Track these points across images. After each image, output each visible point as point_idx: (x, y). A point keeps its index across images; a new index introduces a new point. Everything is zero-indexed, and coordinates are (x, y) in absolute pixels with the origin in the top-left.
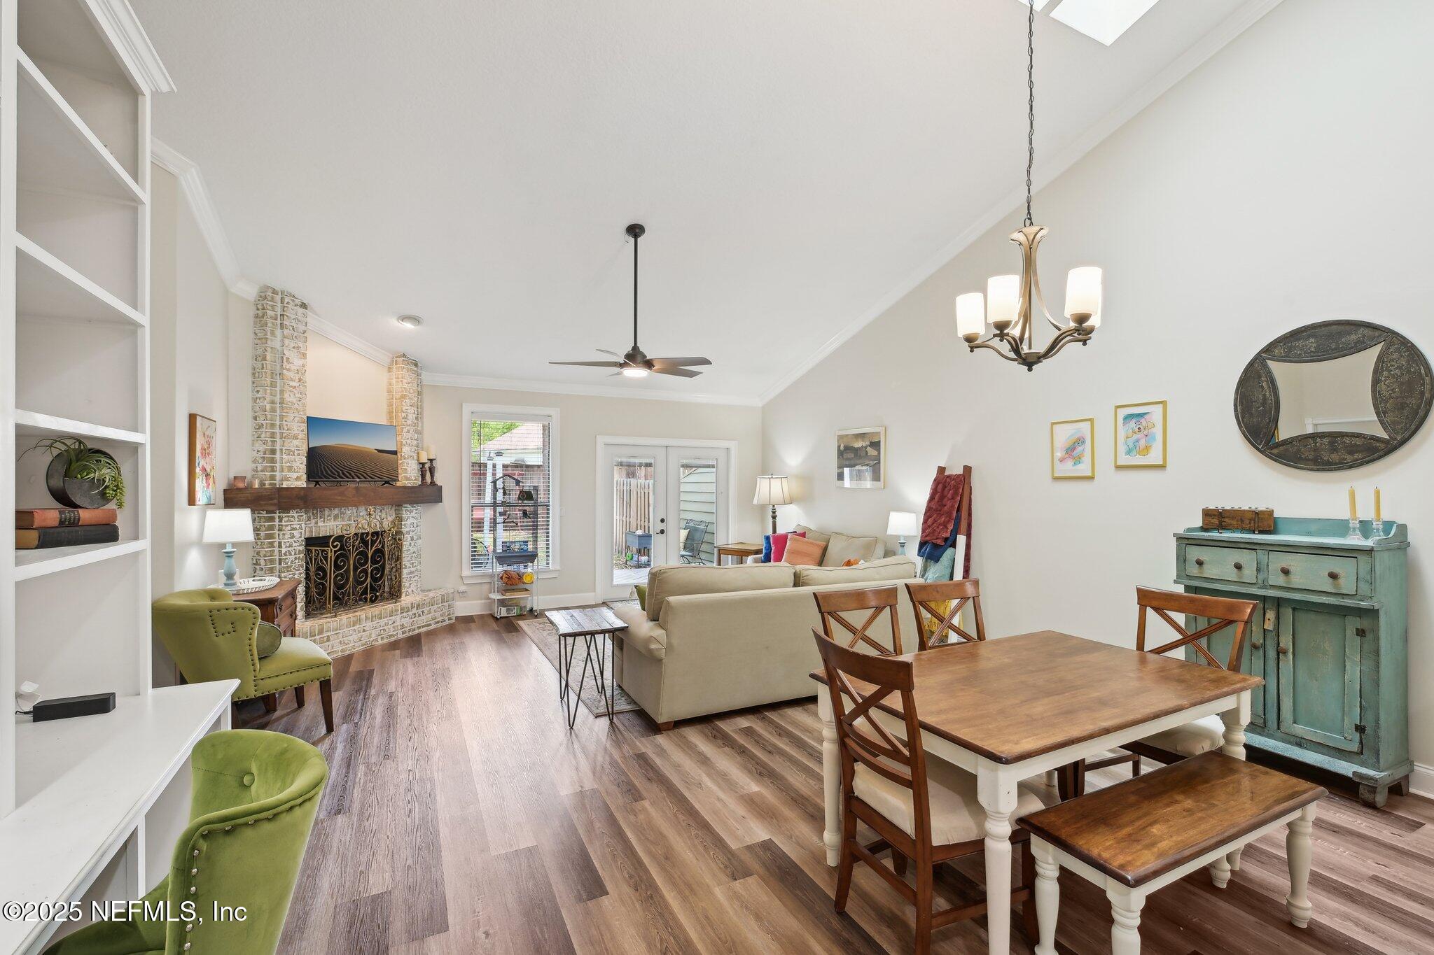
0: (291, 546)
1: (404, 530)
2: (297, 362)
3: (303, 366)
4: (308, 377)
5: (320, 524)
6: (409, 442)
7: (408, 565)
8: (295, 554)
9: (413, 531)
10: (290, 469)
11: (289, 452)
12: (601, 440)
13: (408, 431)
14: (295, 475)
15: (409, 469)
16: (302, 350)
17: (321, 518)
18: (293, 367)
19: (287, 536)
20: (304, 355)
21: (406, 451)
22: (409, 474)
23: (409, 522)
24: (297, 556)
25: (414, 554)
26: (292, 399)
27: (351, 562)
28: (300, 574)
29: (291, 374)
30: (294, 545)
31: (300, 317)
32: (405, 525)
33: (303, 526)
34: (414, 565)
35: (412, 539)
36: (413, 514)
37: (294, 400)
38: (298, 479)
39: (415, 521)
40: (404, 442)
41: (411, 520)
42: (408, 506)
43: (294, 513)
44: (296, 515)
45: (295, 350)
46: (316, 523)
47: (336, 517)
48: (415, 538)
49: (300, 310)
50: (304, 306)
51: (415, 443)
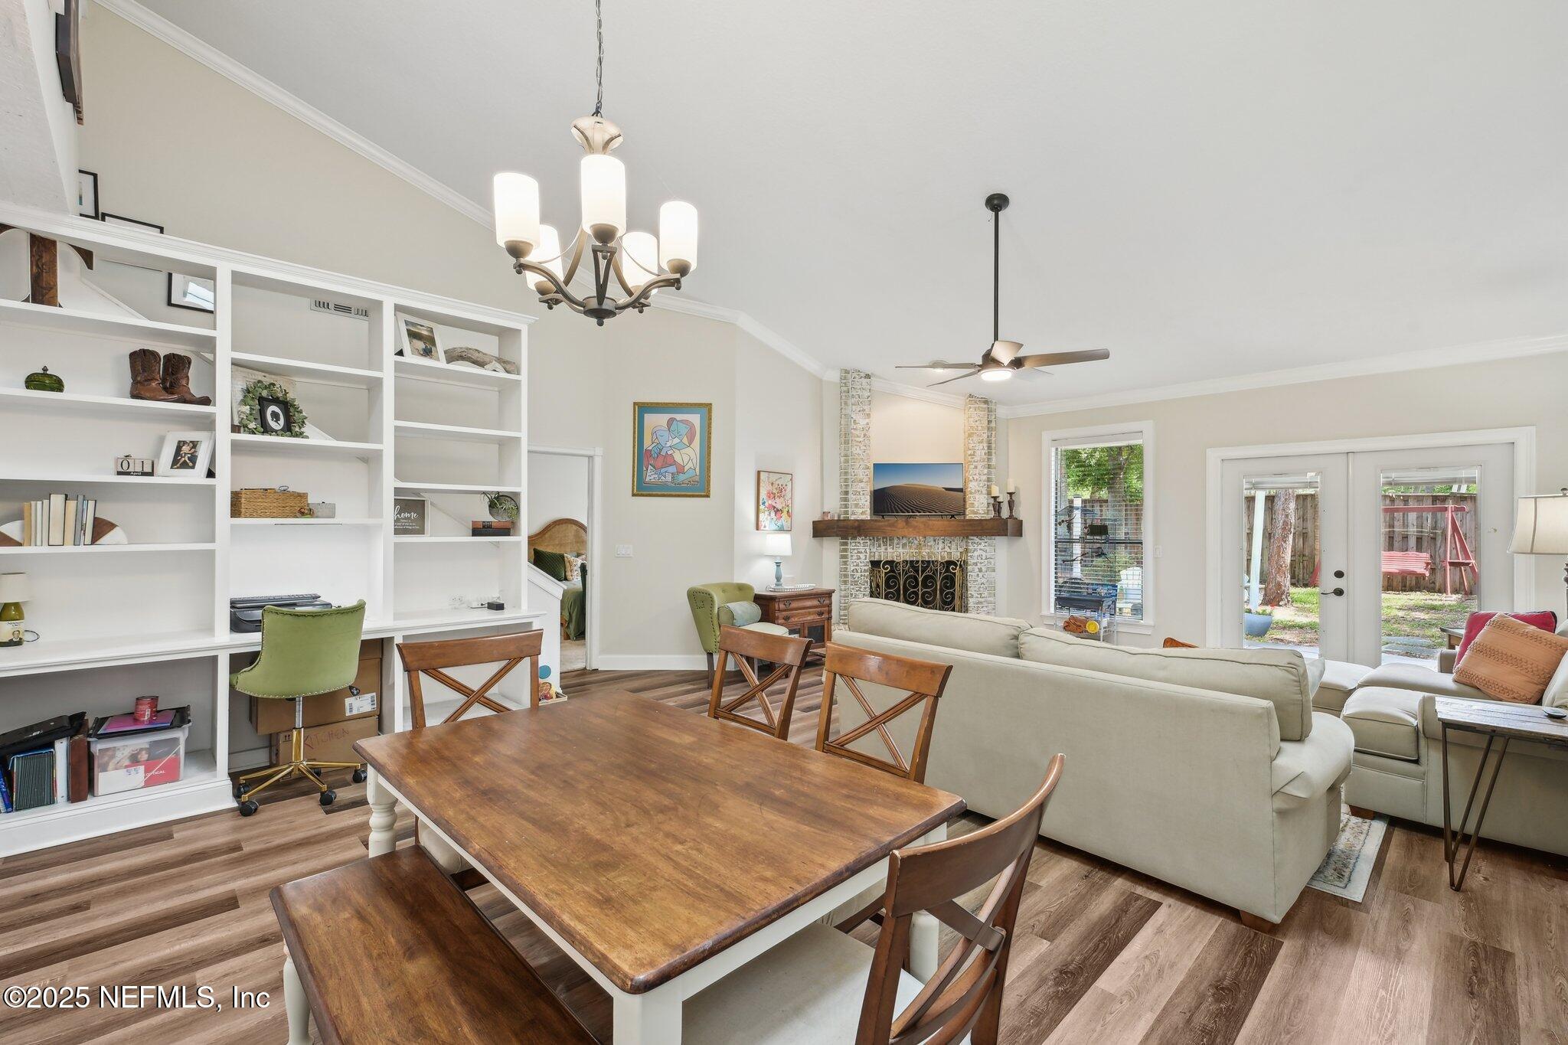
0: (857, 565)
1: (971, 561)
2: (862, 422)
3: (868, 424)
4: (872, 433)
5: (890, 550)
6: (975, 477)
7: (975, 595)
8: (861, 572)
9: (981, 563)
10: (857, 506)
11: (856, 493)
12: (1214, 456)
13: (976, 467)
14: (860, 511)
15: (976, 503)
16: (867, 412)
17: (890, 545)
18: (859, 426)
19: (854, 558)
20: (869, 415)
21: (972, 486)
22: (978, 507)
23: (976, 554)
24: (863, 574)
25: (983, 585)
26: (858, 451)
27: (902, 583)
28: (865, 588)
29: (857, 432)
30: (860, 564)
31: (865, 385)
32: (971, 556)
33: (868, 551)
34: (983, 595)
35: (980, 570)
36: (981, 547)
37: (860, 452)
38: (863, 513)
39: (984, 554)
40: (971, 478)
41: (979, 552)
42: (975, 538)
43: (859, 539)
44: (862, 542)
45: (862, 412)
46: (886, 549)
47: (904, 545)
48: (984, 569)
49: (864, 381)
50: (868, 376)
51: (985, 478)
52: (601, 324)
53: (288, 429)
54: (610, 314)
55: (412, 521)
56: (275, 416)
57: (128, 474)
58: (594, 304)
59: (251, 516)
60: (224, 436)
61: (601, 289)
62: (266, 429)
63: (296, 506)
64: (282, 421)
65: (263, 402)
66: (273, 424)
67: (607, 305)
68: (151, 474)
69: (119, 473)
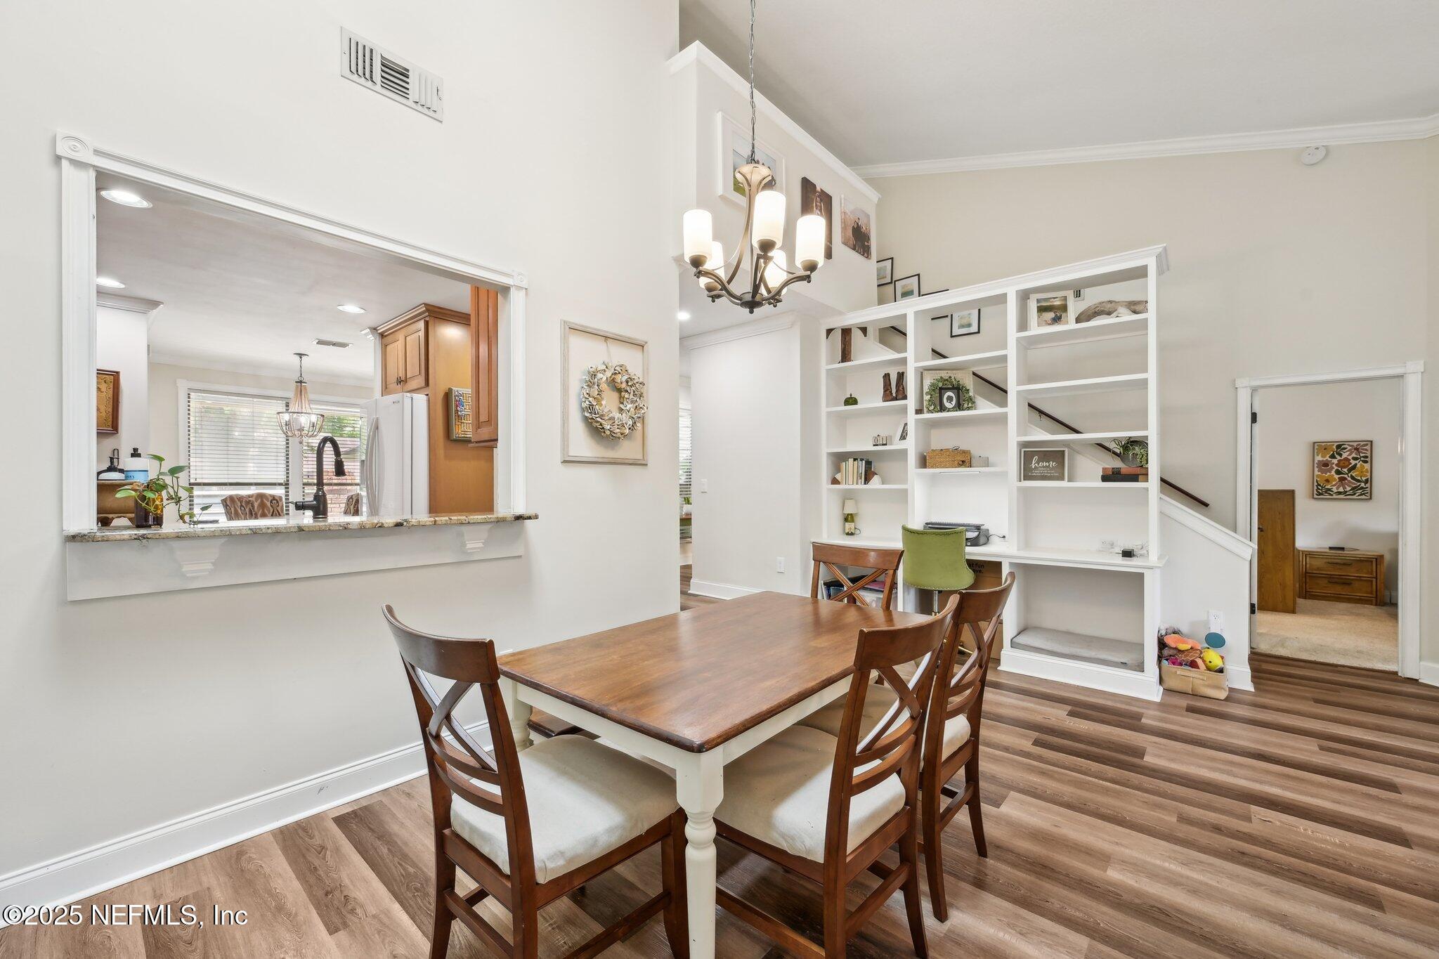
52: (751, 312)
53: (959, 407)
54: (759, 304)
55: (1051, 469)
56: (950, 399)
57: (877, 445)
58: (748, 298)
59: (932, 467)
60: (912, 417)
61: (756, 288)
62: (942, 409)
63: (963, 459)
64: (954, 402)
65: (942, 390)
66: (948, 405)
67: (758, 298)
68: (886, 444)
69: (874, 445)
